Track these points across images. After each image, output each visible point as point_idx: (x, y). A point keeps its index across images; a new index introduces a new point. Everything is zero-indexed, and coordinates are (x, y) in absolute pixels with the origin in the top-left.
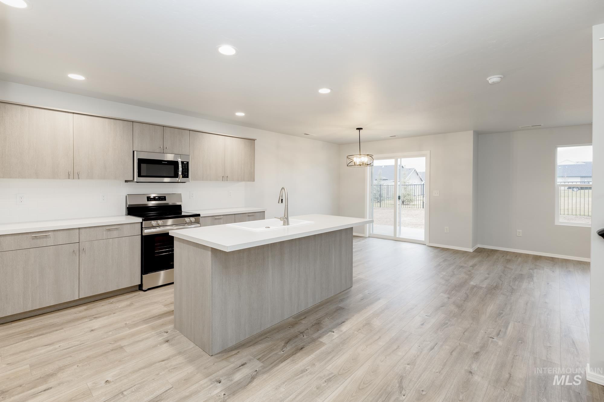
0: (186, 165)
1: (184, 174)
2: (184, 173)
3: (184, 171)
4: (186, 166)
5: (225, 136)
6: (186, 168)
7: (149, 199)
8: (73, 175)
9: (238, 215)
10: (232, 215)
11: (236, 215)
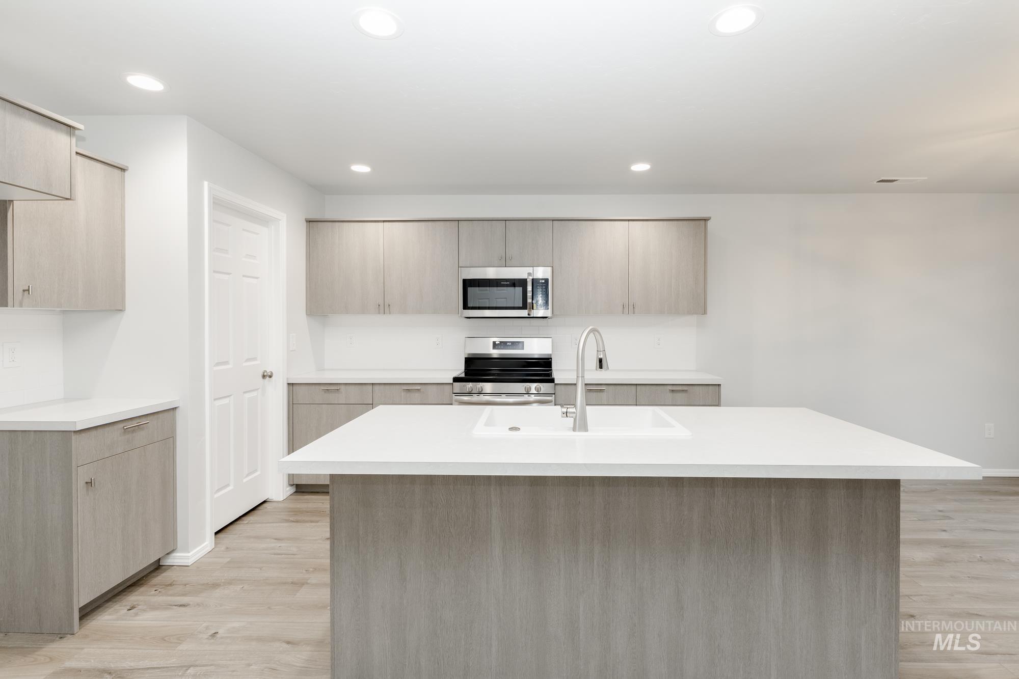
0: (542, 286)
4: (544, 287)
5: (628, 220)
7: (495, 345)
8: (384, 308)
9: (643, 387)
10: (628, 387)
11: (639, 387)
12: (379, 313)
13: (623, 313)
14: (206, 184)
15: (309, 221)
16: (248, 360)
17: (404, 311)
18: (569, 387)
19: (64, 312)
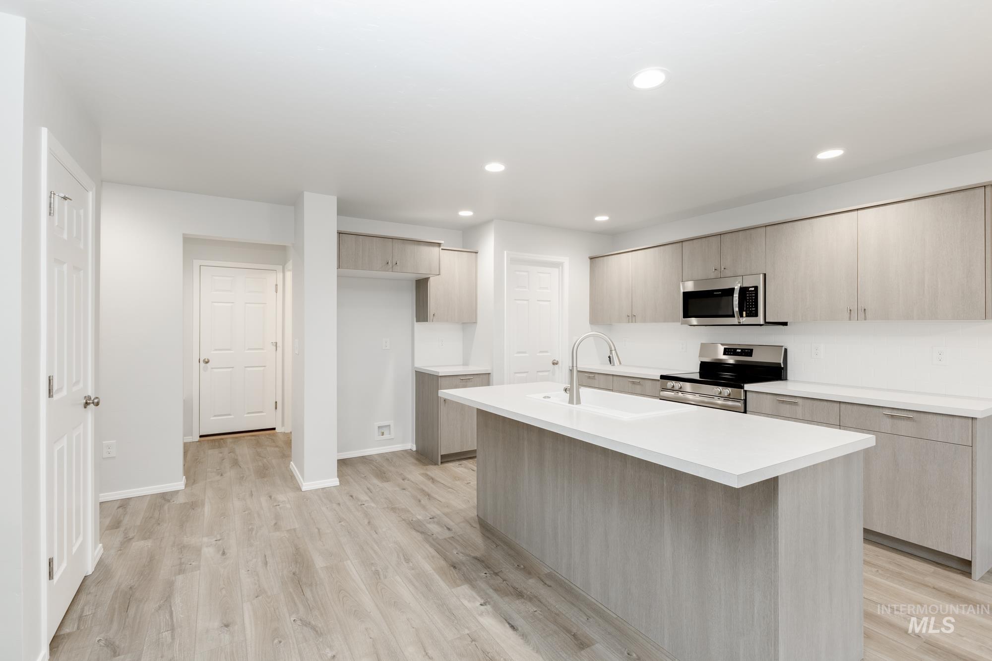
0: (752, 294)
1: (749, 311)
2: (750, 308)
3: (749, 305)
4: (754, 295)
5: (858, 210)
6: (752, 299)
7: (727, 352)
8: (632, 318)
9: (849, 406)
10: (829, 403)
11: (843, 406)
12: (629, 322)
13: (850, 319)
14: (505, 252)
15: (591, 258)
16: (541, 352)
17: (644, 320)
18: (761, 395)
19: (463, 323)
